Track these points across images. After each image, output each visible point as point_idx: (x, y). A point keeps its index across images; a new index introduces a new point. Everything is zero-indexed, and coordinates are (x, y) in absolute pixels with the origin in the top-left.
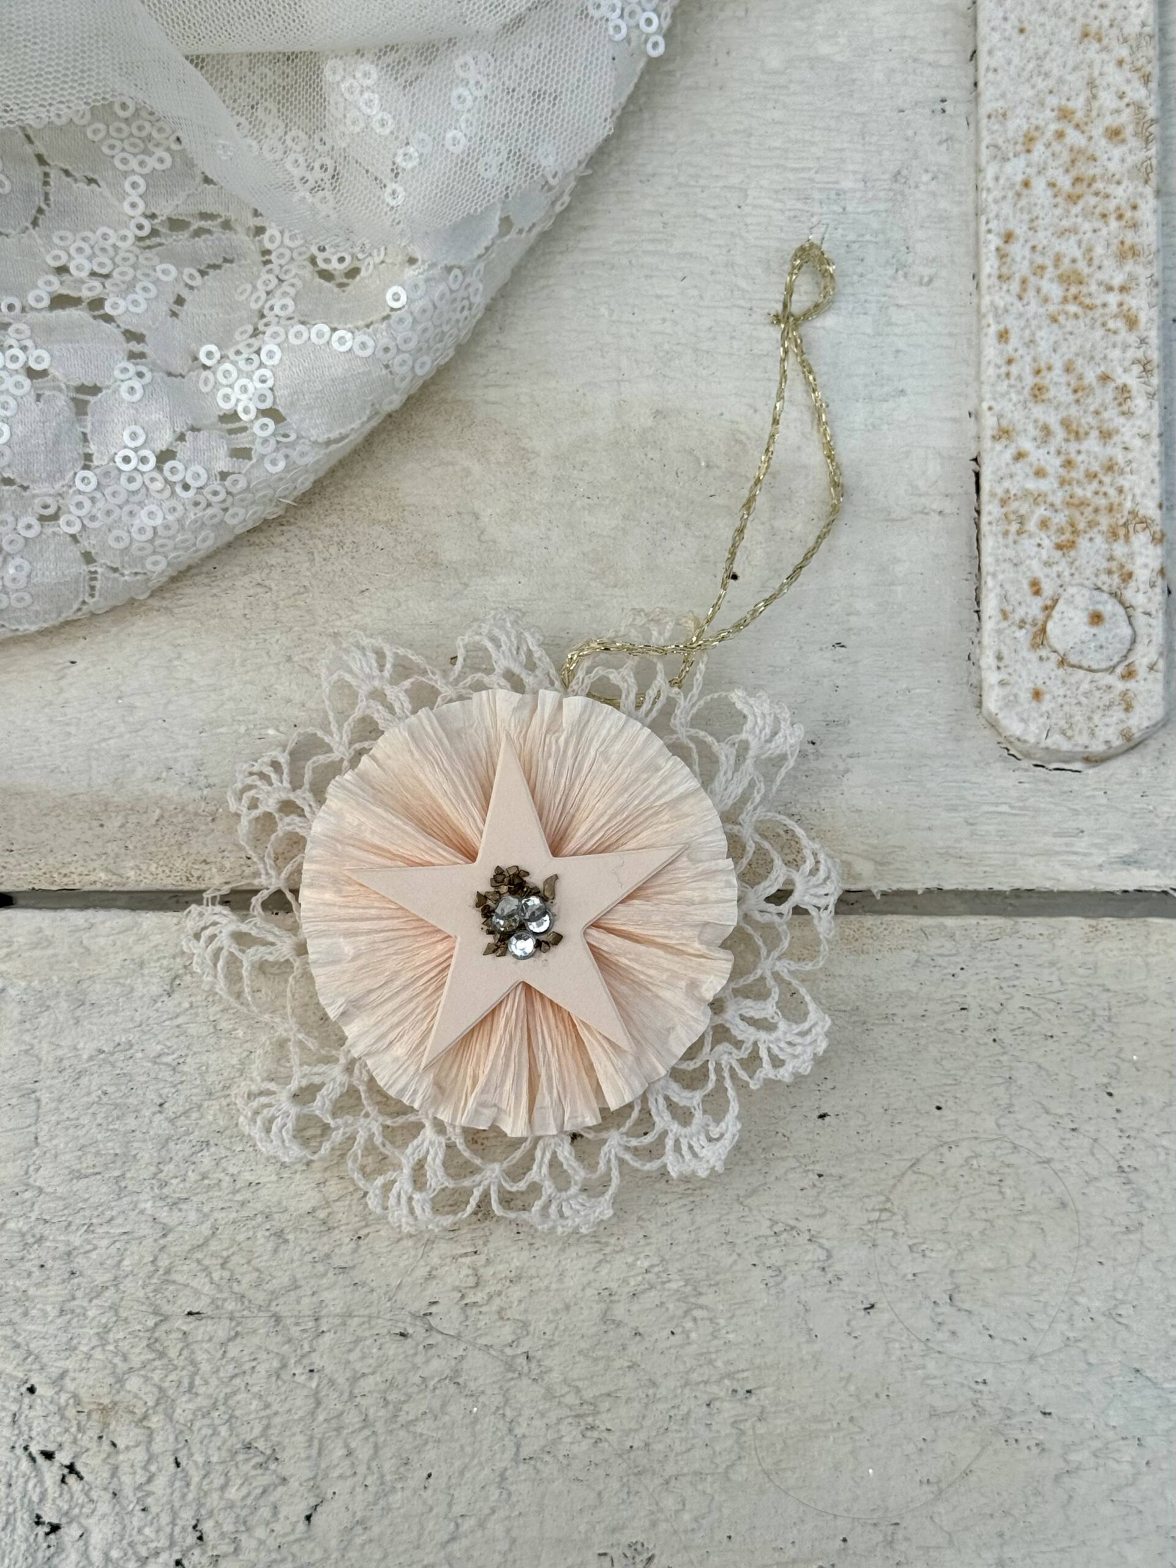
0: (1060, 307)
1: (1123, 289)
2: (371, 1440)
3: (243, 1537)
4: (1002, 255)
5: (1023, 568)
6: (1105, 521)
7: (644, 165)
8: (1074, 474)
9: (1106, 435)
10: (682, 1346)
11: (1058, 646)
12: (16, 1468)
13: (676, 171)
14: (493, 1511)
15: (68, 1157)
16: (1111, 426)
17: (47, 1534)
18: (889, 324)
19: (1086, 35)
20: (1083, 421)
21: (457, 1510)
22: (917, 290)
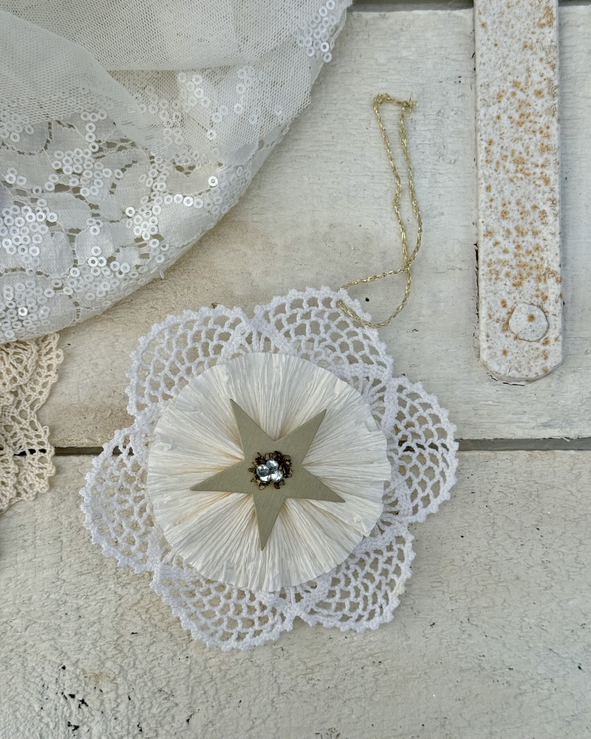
0: (514, 175)
1: (543, 166)
2: (214, 686)
3: (160, 729)
4: (488, 151)
5: (498, 295)
6: (535, 273)
7: (322, 110)
8: (521, 252)
9: (535, 234)
10: (350, 643)
11: (514, 331)
12: (59, 702)
13: (337, 112)
14: (269, 716)
15: (76, 566)
16: (537, 229)
17: (73, 730)
18: (436, 182)
19: (526, 47)
20: (525, 227)
21: (253, 716)
22: (448, 166)
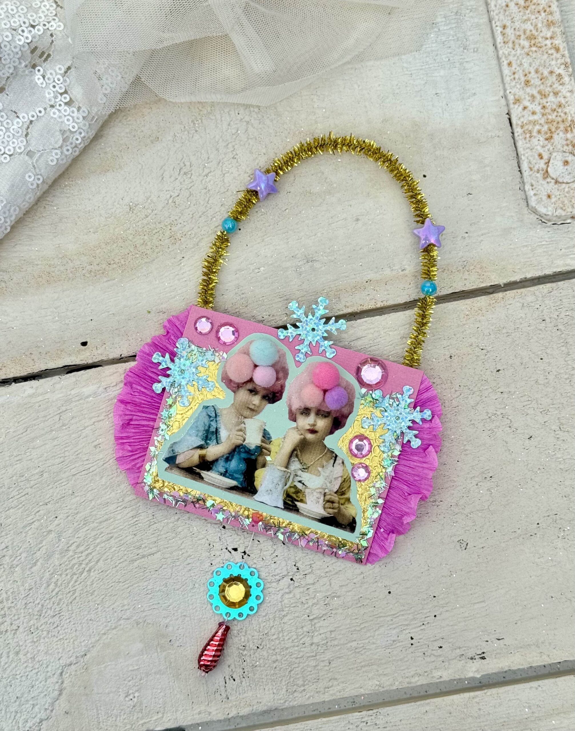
0: (529, 49)
1: (552, 38)
3: (314, 565)
4: (503, 34)
5: (534, 150)
6: (562, 126)
9: (556, 94)
10: (462, 465)
11: (554, 177)
12: (225, 556)
16: (557, 90)
18: (464, 69)
20: (546, 90)
22: (473, 54)
